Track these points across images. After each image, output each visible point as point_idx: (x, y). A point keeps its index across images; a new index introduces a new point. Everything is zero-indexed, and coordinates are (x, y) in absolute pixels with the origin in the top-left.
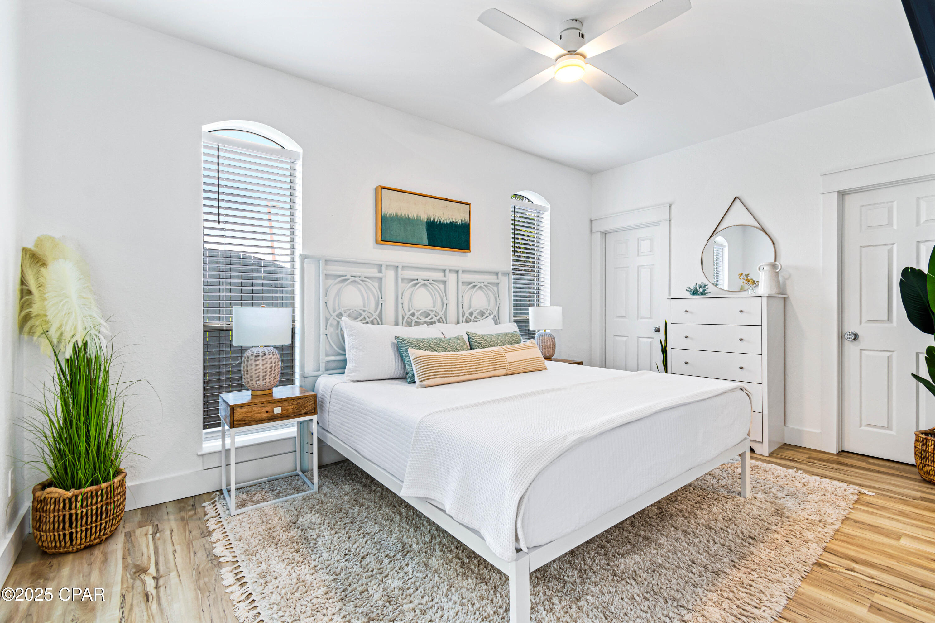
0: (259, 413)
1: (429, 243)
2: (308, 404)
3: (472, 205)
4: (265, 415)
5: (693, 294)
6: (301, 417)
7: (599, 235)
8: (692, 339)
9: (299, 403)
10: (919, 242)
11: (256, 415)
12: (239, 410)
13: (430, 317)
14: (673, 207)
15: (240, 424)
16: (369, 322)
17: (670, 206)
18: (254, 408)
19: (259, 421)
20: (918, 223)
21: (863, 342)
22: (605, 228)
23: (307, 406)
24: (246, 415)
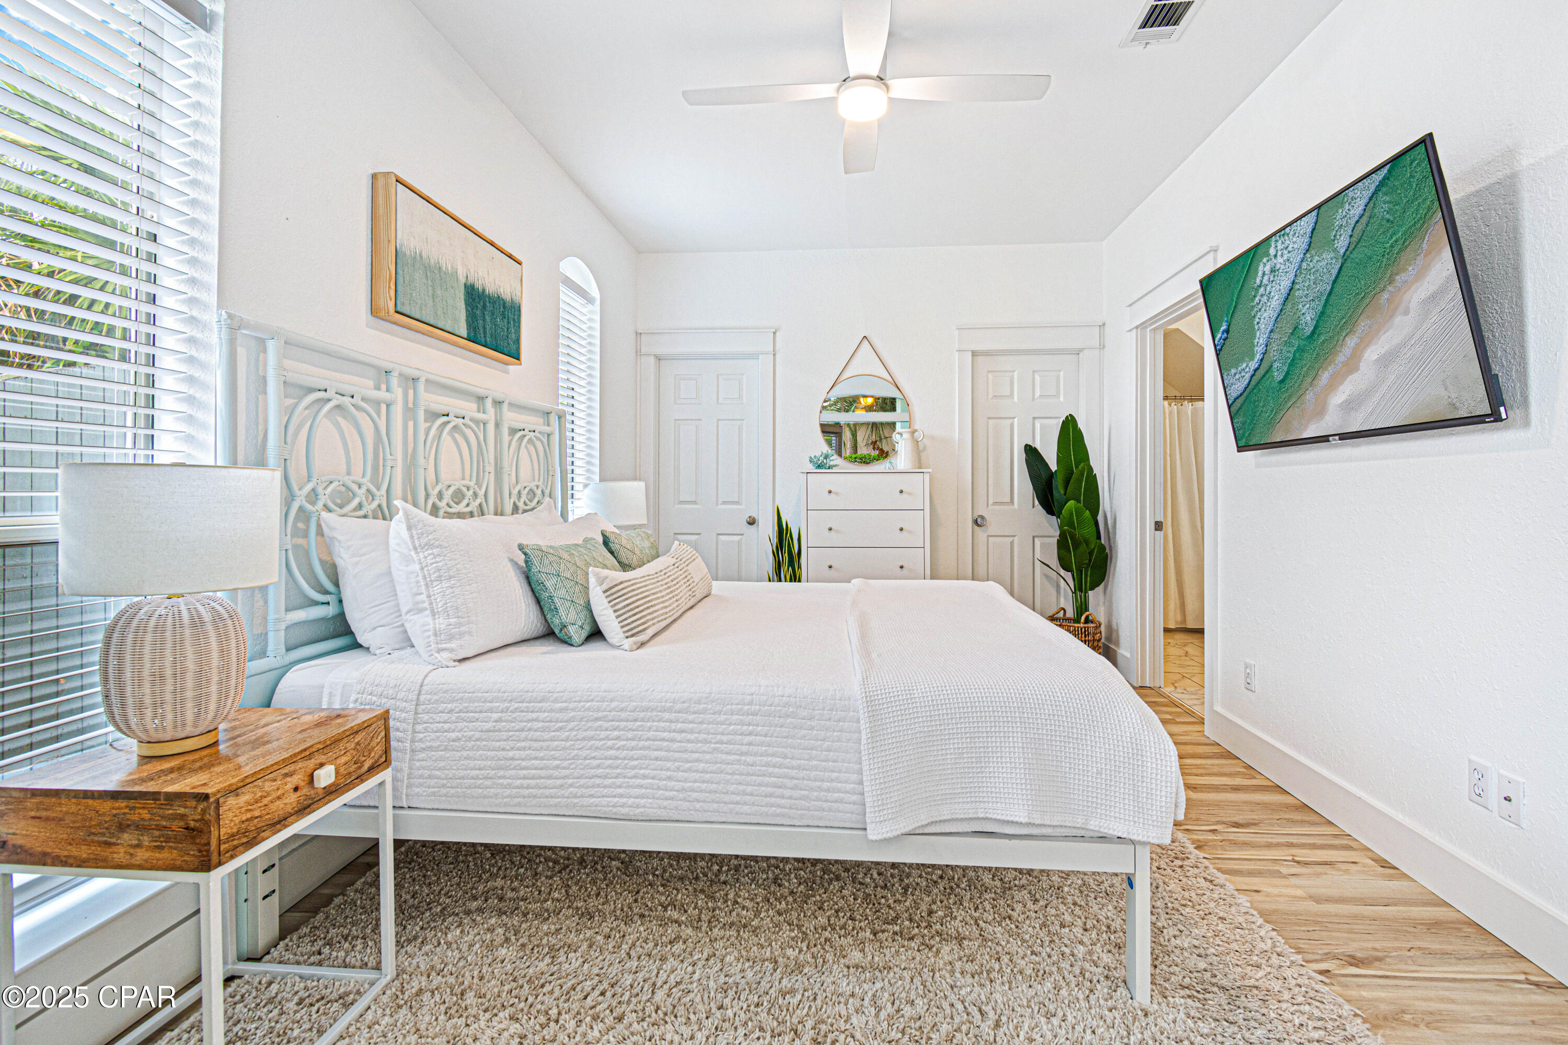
0: (279, 798)
1: (468, 334)
2: (374, 743)
3: (523, 264)
4: (292, 799)
5: (819, 467)
6: (362, 781)
7: (652, 360)
8: (838, 532)
9: (358, 744)
10: (1034, 418)
11: (273, 807)
12: (232, 801)
13: (465, 502)
14: (778, 334)
15: (236, 847)
16: (370, 513)
17: (774, 333)
18: (268, 786)
19: (279, 822)
20: (1034, 399)
21: (992, 528)
22: (660, 351)
23: (373, 748)
24: (249, 815)
